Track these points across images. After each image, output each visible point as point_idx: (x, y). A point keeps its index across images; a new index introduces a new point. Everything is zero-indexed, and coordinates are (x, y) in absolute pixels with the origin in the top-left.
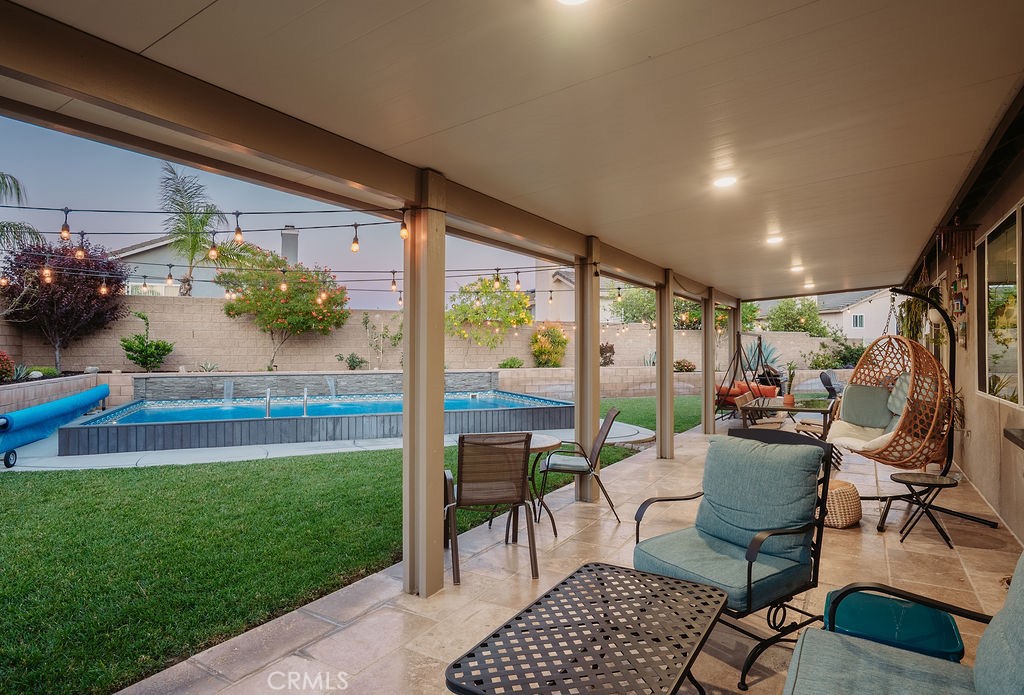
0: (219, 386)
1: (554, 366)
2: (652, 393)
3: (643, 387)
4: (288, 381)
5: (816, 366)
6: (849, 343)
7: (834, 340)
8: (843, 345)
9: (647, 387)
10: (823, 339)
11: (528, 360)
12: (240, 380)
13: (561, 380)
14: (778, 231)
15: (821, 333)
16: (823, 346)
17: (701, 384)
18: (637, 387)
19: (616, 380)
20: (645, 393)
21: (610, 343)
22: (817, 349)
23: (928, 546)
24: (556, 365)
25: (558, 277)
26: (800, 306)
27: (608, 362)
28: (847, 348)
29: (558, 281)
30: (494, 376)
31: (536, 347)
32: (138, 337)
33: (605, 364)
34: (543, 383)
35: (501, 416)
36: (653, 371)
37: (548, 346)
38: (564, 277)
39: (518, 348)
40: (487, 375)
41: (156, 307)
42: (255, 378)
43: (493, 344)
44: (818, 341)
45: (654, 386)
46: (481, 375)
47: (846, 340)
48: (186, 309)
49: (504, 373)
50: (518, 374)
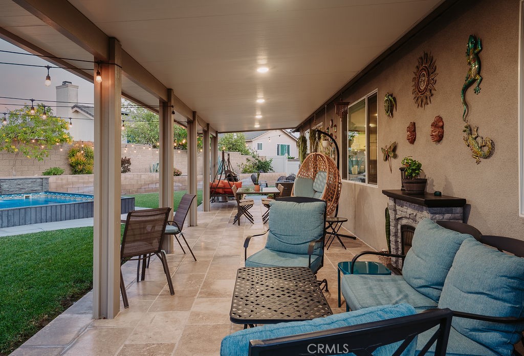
1: (87, 173)
2: (156, 190)
3: (151, 186)
5: (245, 172)
6: (260, 159)
7: (253, 157)
8: (257, 159)
9: (153, 186)
10: (248, 156)
11: (67, 169)
14: (262, 97)
15: (247, 153)
16: (248, 160)
17: (187, 183)
18: (147, 187)
19: (133, 182)
20: (152, 190)
21: (127, 158)
22: (245, 162)
23: (338, 250)
25: (76, 109)
26: (236, 137)
27: (126, 170)
28: (259, 161)
29: (76, 111)
30: (44, 181)
31: (73, 160)
33: (124, 172)
34: (81, 185)
35: (72, 208)
36: (157, 176)
37: (83, 159)
38: (82, 110)
39: (57, 160)
40: (39, 180)
43: (40, 157)
44: (245, 157)
45: (158, 185)
46: (34, 180)
47: (259, 157)
49: (52, 179)
50: (62, 179)
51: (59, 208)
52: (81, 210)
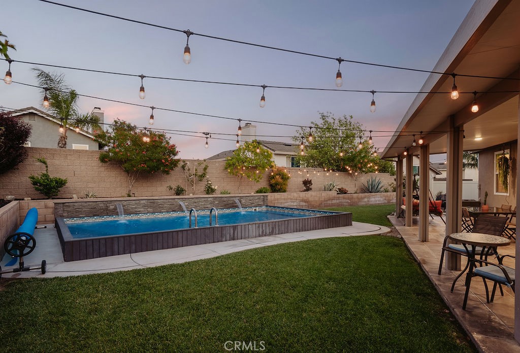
0: (112, 207)
2: (332, 205)
3: (328, 202)
4: (154, 203)
9: (330, 202)
12: (125, 203)
13: (291, 199)
19: (317, 199)
20: (329, 205)
21: (309, 179)
24: (285, 191)
27: (309, 189)
30: (265, 198)
31: (273, 181)
32: (44, 175)
36: (333, 193)
40: (262, 197)
41: (48, 155)
42: (134, 202)
46: (259, 197)
48: (69, 157)
51: (306, 220)
52: (319, 222)
